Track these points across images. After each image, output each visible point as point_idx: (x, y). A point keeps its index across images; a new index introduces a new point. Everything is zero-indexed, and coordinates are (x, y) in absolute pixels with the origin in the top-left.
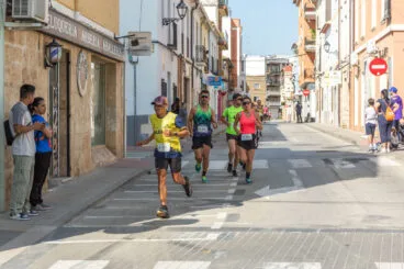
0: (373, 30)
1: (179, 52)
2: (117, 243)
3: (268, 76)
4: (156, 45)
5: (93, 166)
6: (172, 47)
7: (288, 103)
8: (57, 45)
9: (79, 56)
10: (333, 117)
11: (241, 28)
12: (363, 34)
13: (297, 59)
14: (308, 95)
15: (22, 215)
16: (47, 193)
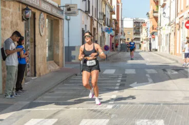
0: (187, 7)
1: (91, 15)
2: (61, 110)
3: (135, 29)
4: (80, 11)
5: (48, 71)
6: (87, 12)
7: (144, 42)
8: (29, 10)
9: (40, 15)
10: (166, 49)
11: (122, 4)
12: (182, 9)
13: (149, 20)
14: (154, 38)
15: (11, 96)
16: (25, 84)
